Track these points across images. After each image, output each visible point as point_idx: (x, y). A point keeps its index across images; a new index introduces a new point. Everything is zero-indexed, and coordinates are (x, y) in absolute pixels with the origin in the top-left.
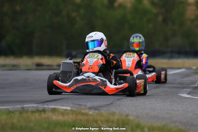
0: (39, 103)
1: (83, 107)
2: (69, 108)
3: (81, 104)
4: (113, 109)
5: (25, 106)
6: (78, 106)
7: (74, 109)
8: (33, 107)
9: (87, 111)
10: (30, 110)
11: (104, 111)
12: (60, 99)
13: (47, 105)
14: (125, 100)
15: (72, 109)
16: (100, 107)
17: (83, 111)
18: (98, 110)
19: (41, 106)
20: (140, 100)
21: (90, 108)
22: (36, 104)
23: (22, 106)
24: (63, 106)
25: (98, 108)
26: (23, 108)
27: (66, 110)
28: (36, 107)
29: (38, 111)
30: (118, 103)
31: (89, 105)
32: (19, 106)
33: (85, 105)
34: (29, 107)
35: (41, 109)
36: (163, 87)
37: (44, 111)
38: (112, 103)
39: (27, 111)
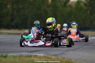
0: (29, 52)
1: (49, 55)
2: (43, 55)
3: (49, 53)
4: (64, 56)
5: (22, 54)
6: (47, 54)
7: (45, 55)
8: (26, 54)
9: (51, 57)
10: (24, 56)
11: (59, 57)
12: (39, 51)
13: (33, 53)
14: (70, 51)
15: (44, 55)
16: (58, 55)
17: (50, 57)
18: (57, 56)
19: (29, 54)
20: (77, 52)
21: (53, 55)
22: (27, 53)
23: (20, 54)
24: (40, 54)
25: (57, 55)
26: (21, 55)
27: (41, 56)
28: (27, 54)
29: (28, 56)
30: (66, 53)
31: (52, 53)
32: (19, 54)
33: (51, 54)
34: (24, 54)
35: (29, 55)
36: (88, 45)
37: (31, 56)
38: (63, 53)
39: (23, 56)
